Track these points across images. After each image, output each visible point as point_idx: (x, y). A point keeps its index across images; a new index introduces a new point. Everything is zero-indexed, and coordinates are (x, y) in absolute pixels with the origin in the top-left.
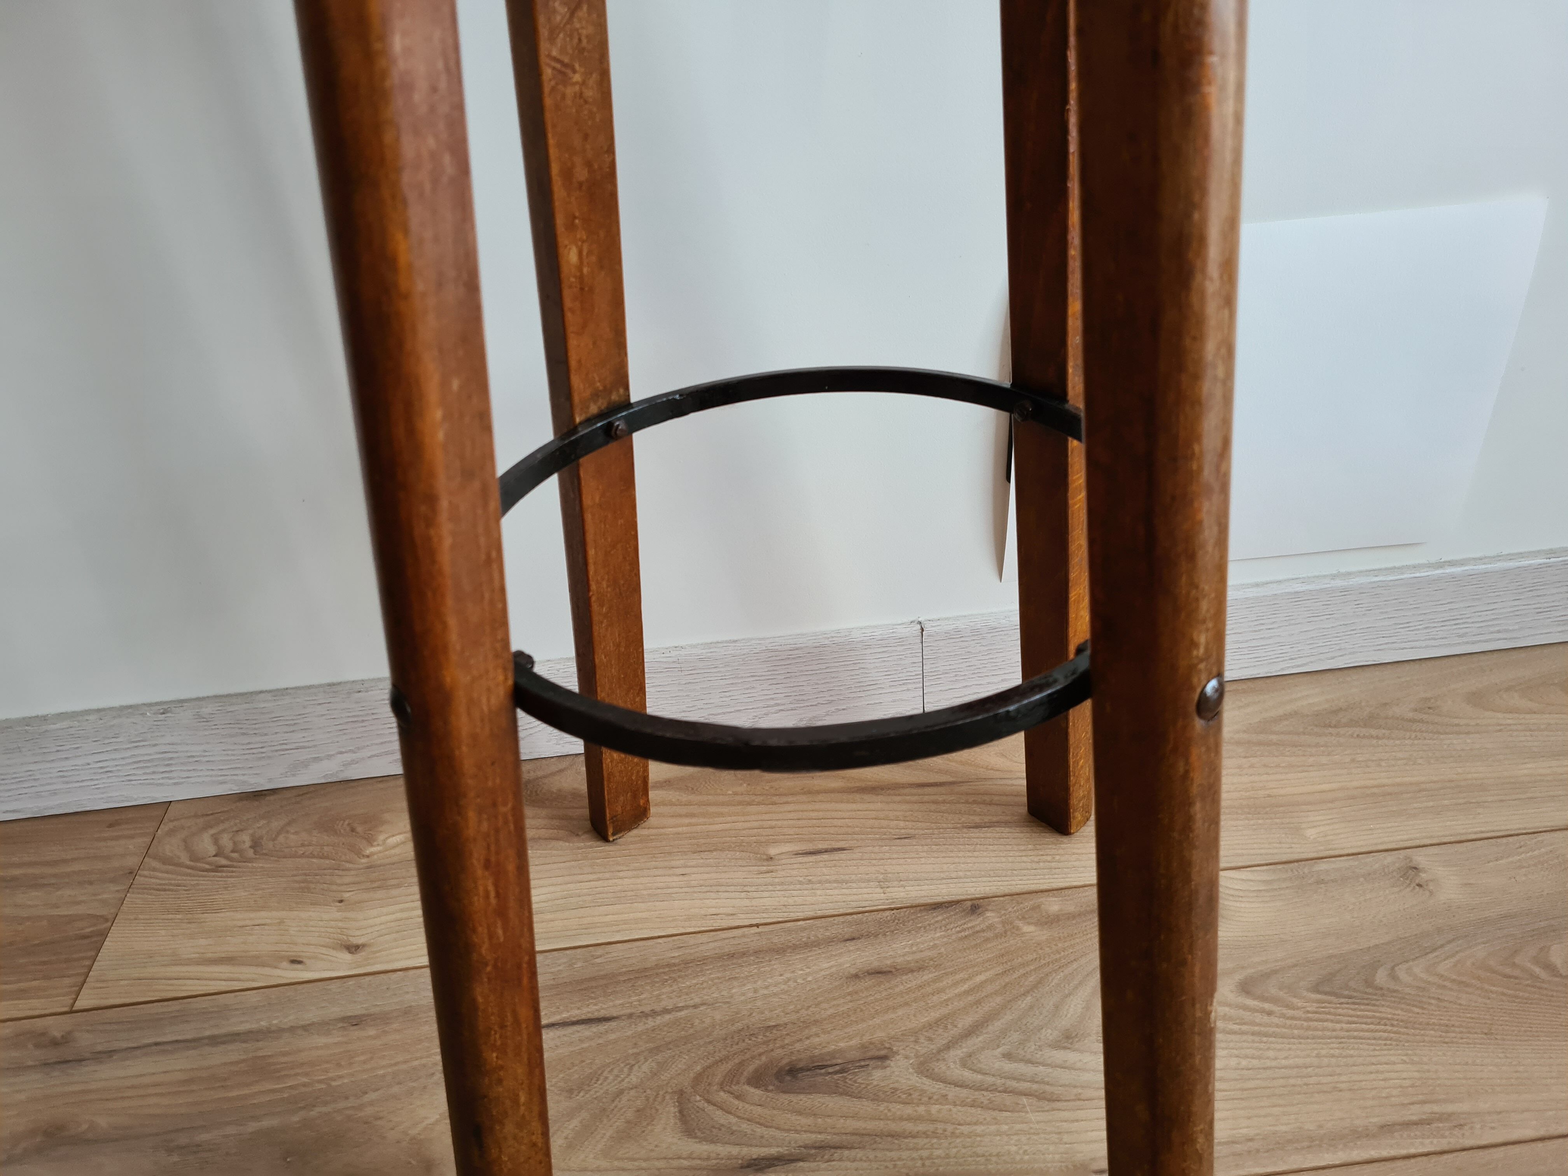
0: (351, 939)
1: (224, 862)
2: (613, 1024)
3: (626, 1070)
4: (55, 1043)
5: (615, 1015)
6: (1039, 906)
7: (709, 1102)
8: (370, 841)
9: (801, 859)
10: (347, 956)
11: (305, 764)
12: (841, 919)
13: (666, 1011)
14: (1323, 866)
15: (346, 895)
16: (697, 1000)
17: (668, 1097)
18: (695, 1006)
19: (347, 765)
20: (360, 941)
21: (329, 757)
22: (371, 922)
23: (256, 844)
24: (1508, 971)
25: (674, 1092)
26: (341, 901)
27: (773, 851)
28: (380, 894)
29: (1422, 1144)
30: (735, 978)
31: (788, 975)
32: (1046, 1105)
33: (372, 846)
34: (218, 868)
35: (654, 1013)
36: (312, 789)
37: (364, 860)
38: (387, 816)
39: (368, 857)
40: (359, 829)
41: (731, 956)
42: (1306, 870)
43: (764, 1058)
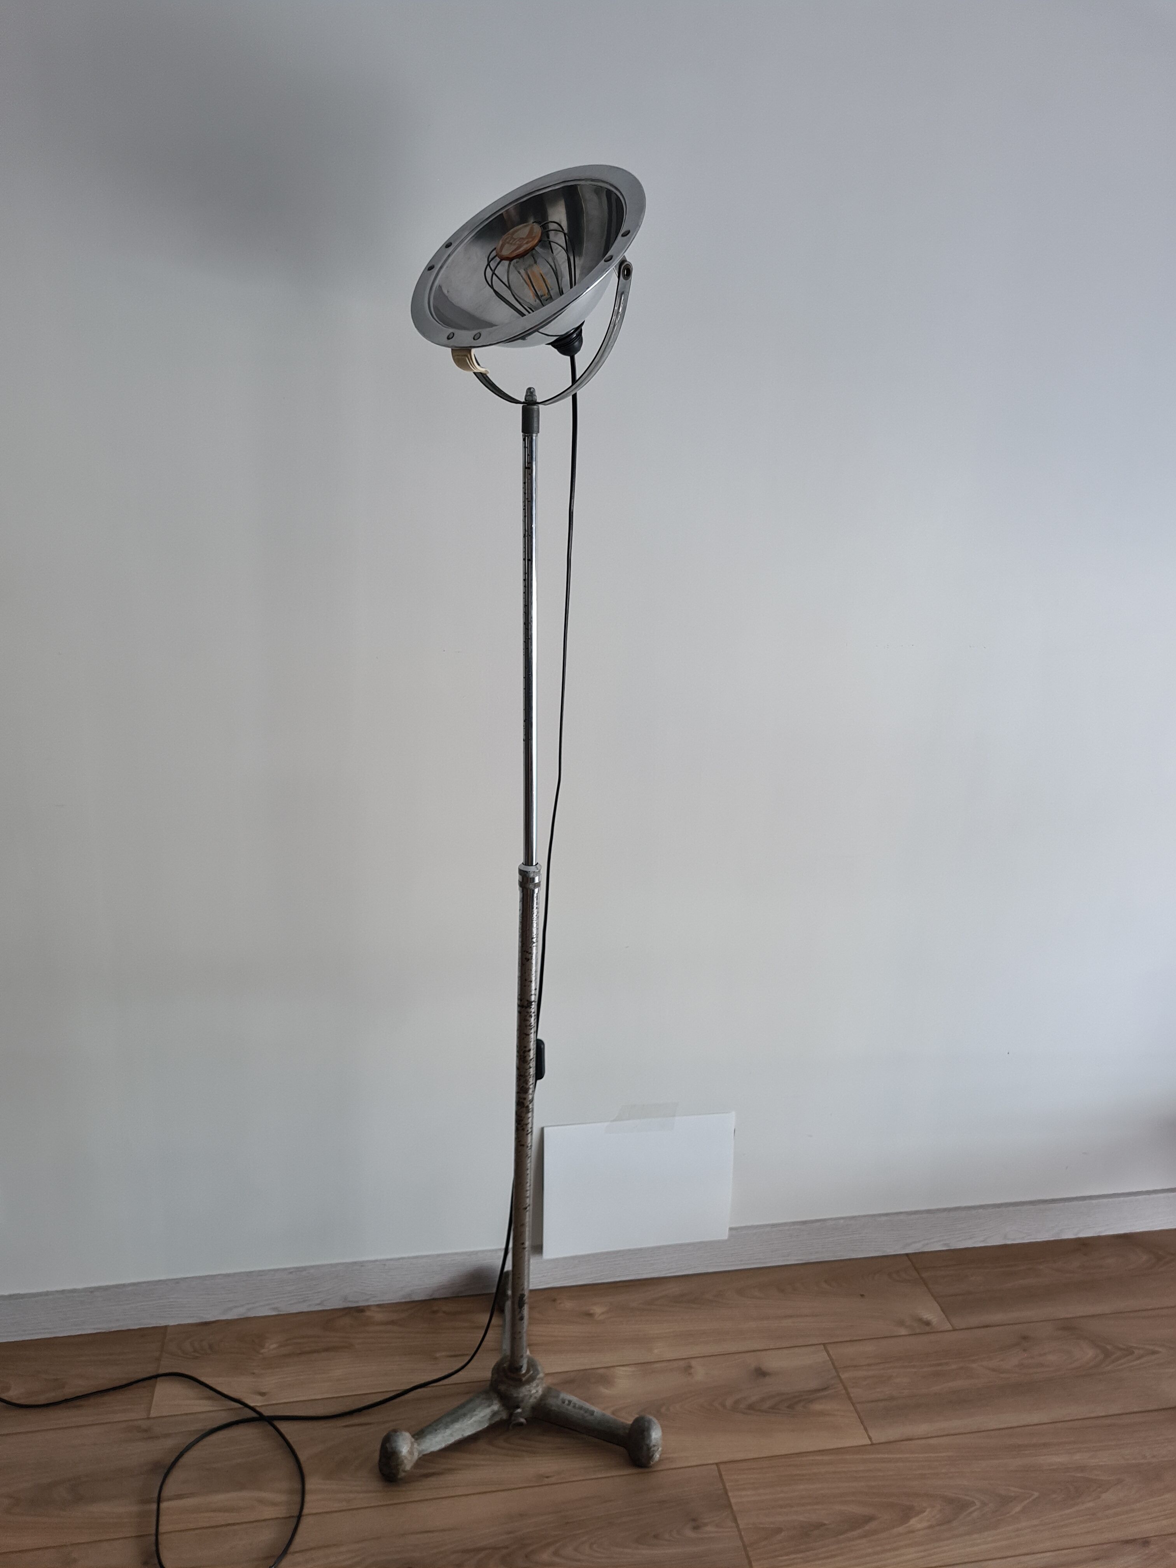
0: (260, 1390)
1: (197, 1355)
2: (372, 1425)
5: (372, 1422)
8: (263, 1347)
9: (449, 1359)
10: (259, 1398)
11: (231, 1309)
13: (393, 1420)
14: (656, 1365)
15: (255, 1371)
16: (405, 1416)
18: (404, 1419)
19: (249, 1310)
20: (264, 1391)
21: (242, 1306)
22: (268, 1383)
23: (211, 1347)
24: (709, 1407)
26: (253, 1374)
27: (438, 1355)
28: (270, 1371)
30: (420, 1408)
33: (263, 1349)
34: (197, 1358)
35: (388, 1421)
36: (233, 1321)
37: (261, 1356)
38: (267, 1335)
39: (262, 1354)
40: (256, 1341)
42: (649, 1367)
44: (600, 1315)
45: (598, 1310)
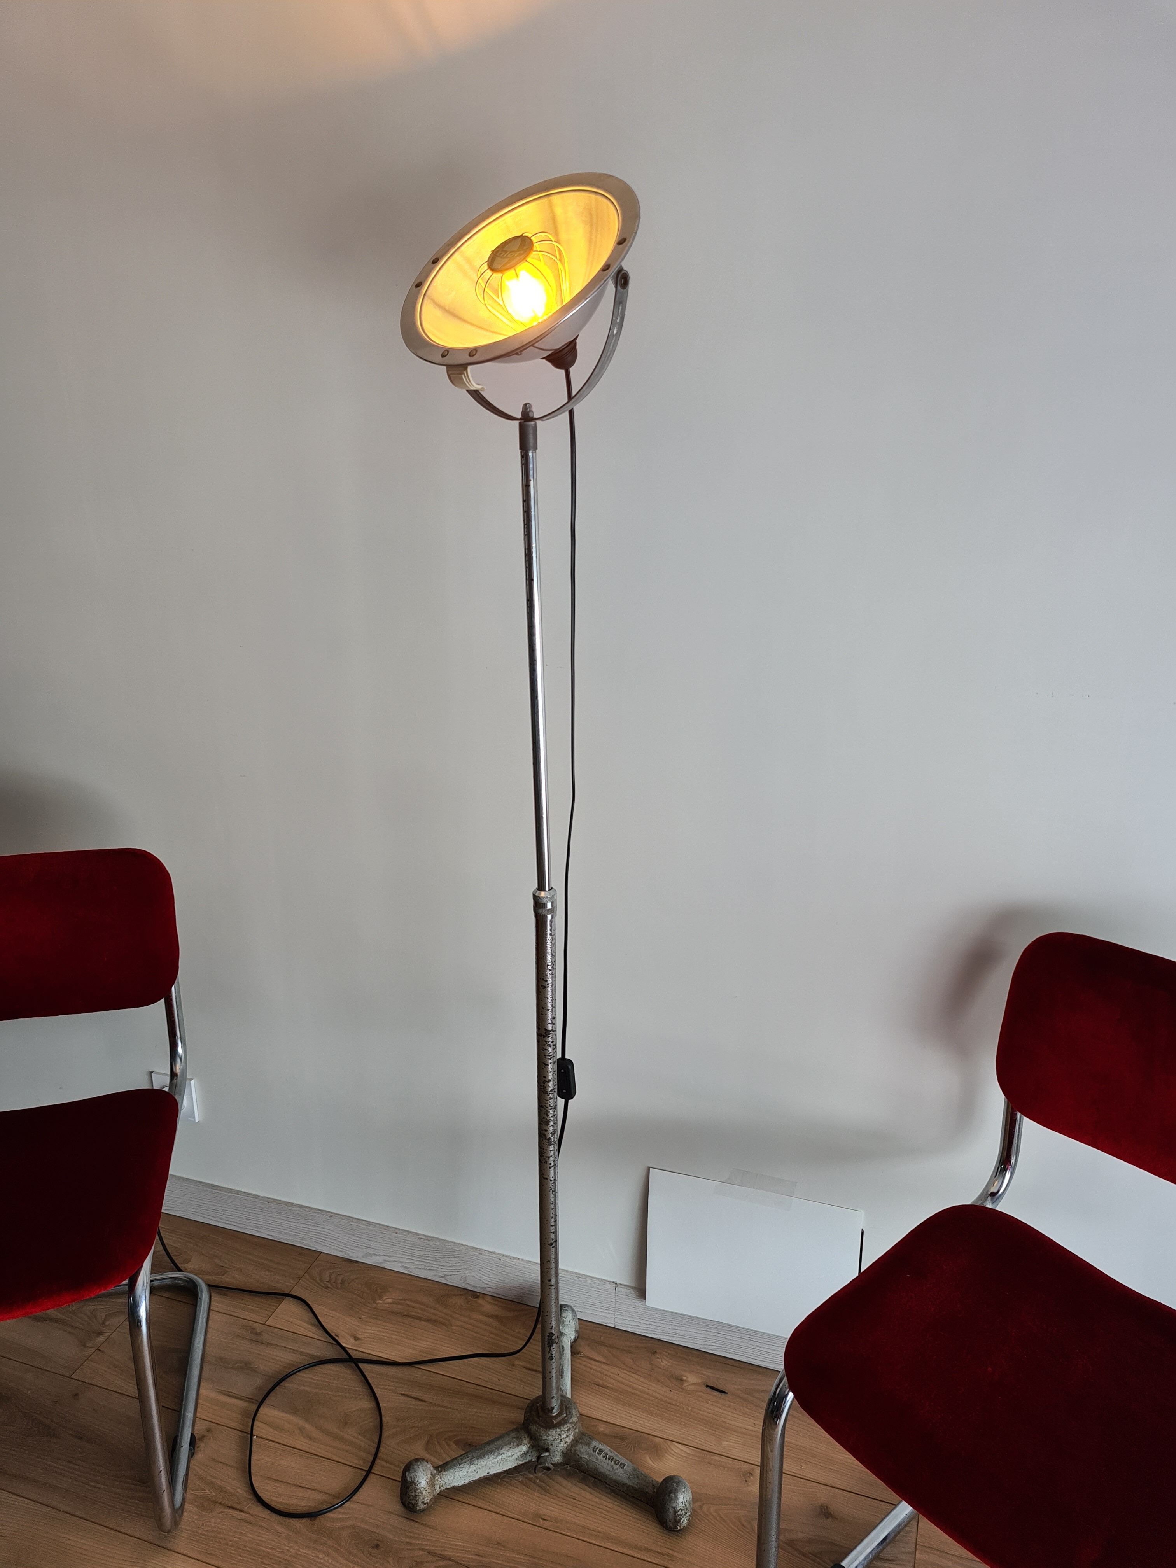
0: (357, 1334)
1: (329, 1286)
2: (424, 1403)
3: (419, 1420)
4: (257, 1334)
5: (426, 1400)
6: (596, 1426)
7: (438, 1442)
8: (380, 1297)
9: (524, 1370)
10: (353, 1342)
11: (371, 1255)
12: (522, 1399)
13: (443, 1406)
14: (717, 1458)
15: (363, 1317)
16: (455, 1407)
17: (427, 1435)
18: (453, 1409)
19: (384, 1260)
20: (359, 1336)
22: (366, 1331)
23: (343, 1282)
24: (745, 1524)
25: (430, 1435)
26: (360, 1318)
27: (517, 1362)
28: (374, 1321)
29: (654, 1559)
30: (472, 1405)
31: (490, 1412)
32: (543, 1492)
33: (380, 1300)
34: (326, 1287)
35: (439, 1405)
36: (370, 1266)
37: (375, 1305)
38: (390, 1289)
39: (377, 1304)
40: (379, 1291)
41: (476, 1396)
42: (708, 1456)
43: (464, 1437)
44: (692, 1384)
45: (692, 1379)
